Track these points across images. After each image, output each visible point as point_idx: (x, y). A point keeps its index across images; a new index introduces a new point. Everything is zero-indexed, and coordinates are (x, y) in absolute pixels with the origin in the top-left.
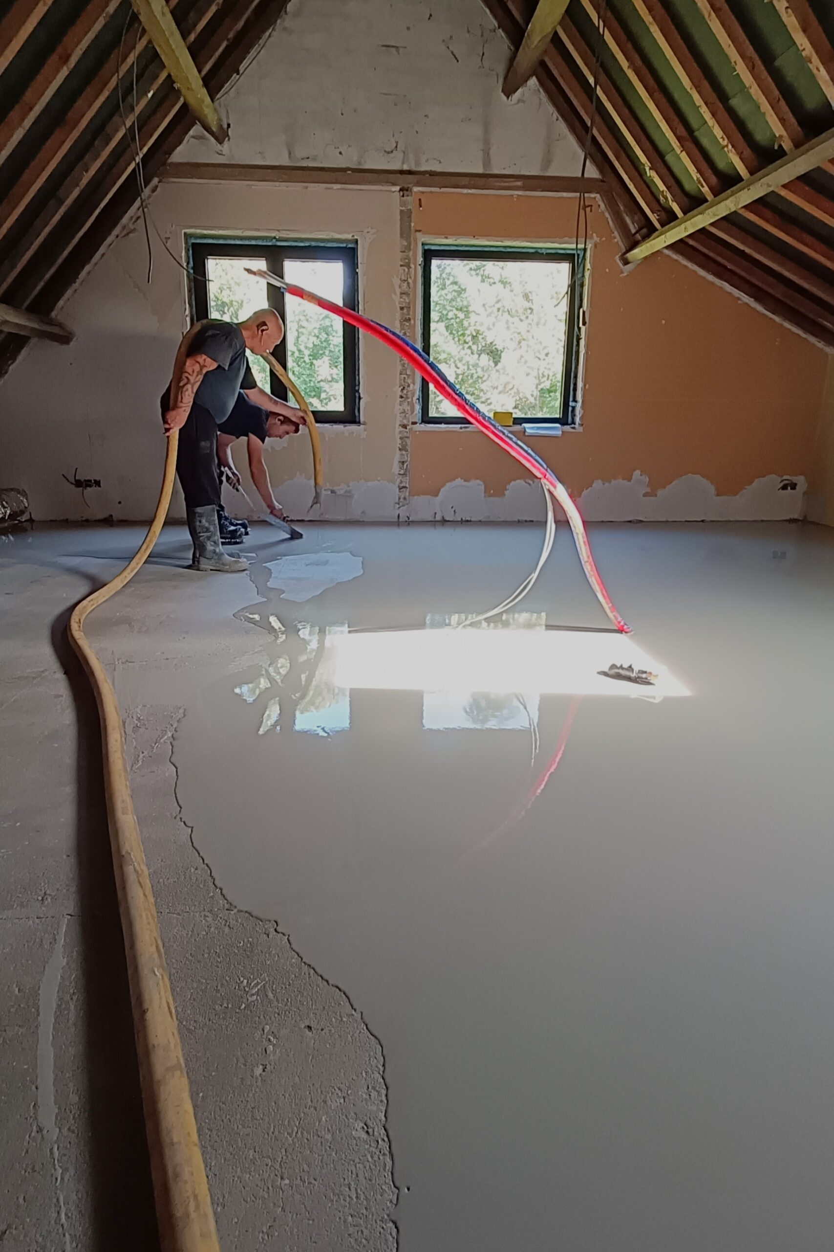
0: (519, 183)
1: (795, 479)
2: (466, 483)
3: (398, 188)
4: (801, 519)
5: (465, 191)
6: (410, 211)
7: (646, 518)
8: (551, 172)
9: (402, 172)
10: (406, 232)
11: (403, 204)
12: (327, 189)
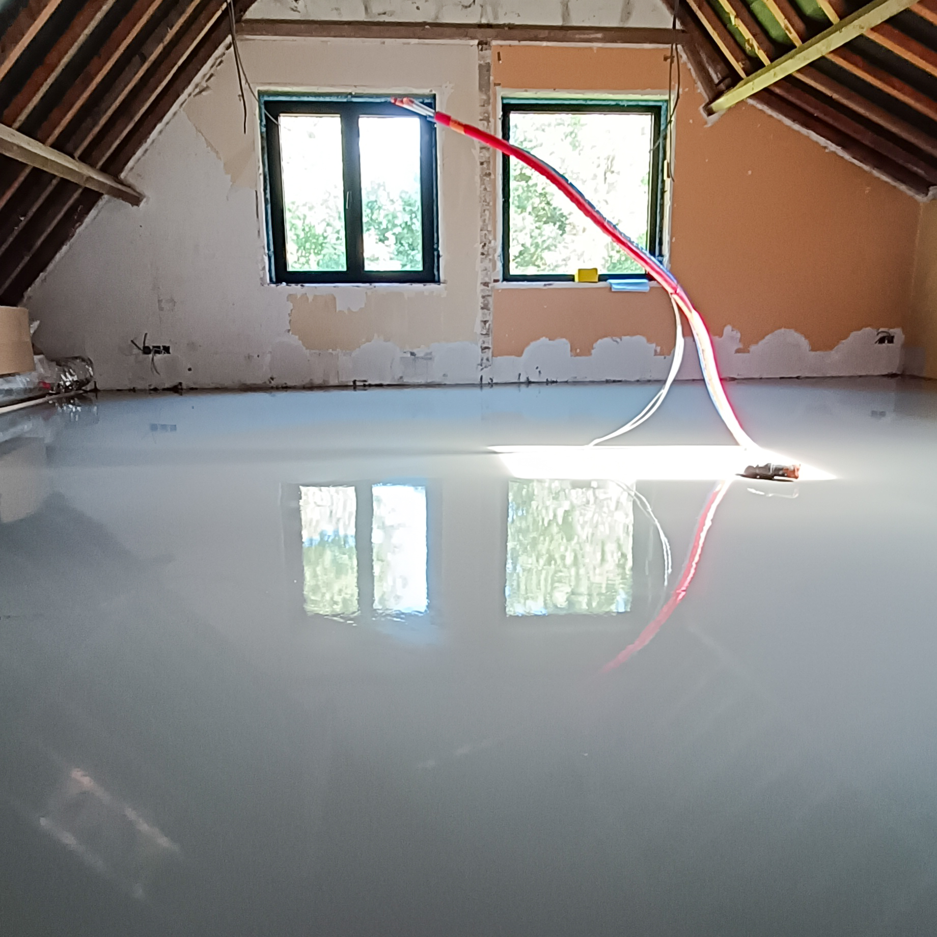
0: (599, 35)
1: (892, 331)
2: (551, 342)
3: (476, 42)
4: (899, 373)
5: (545, 44)
6: (488, 64)
7: (738, 375)
8: (632, 23)
9: (480, 26)
10: (485, 86)
11: (482, 58)
12: (404, 44)
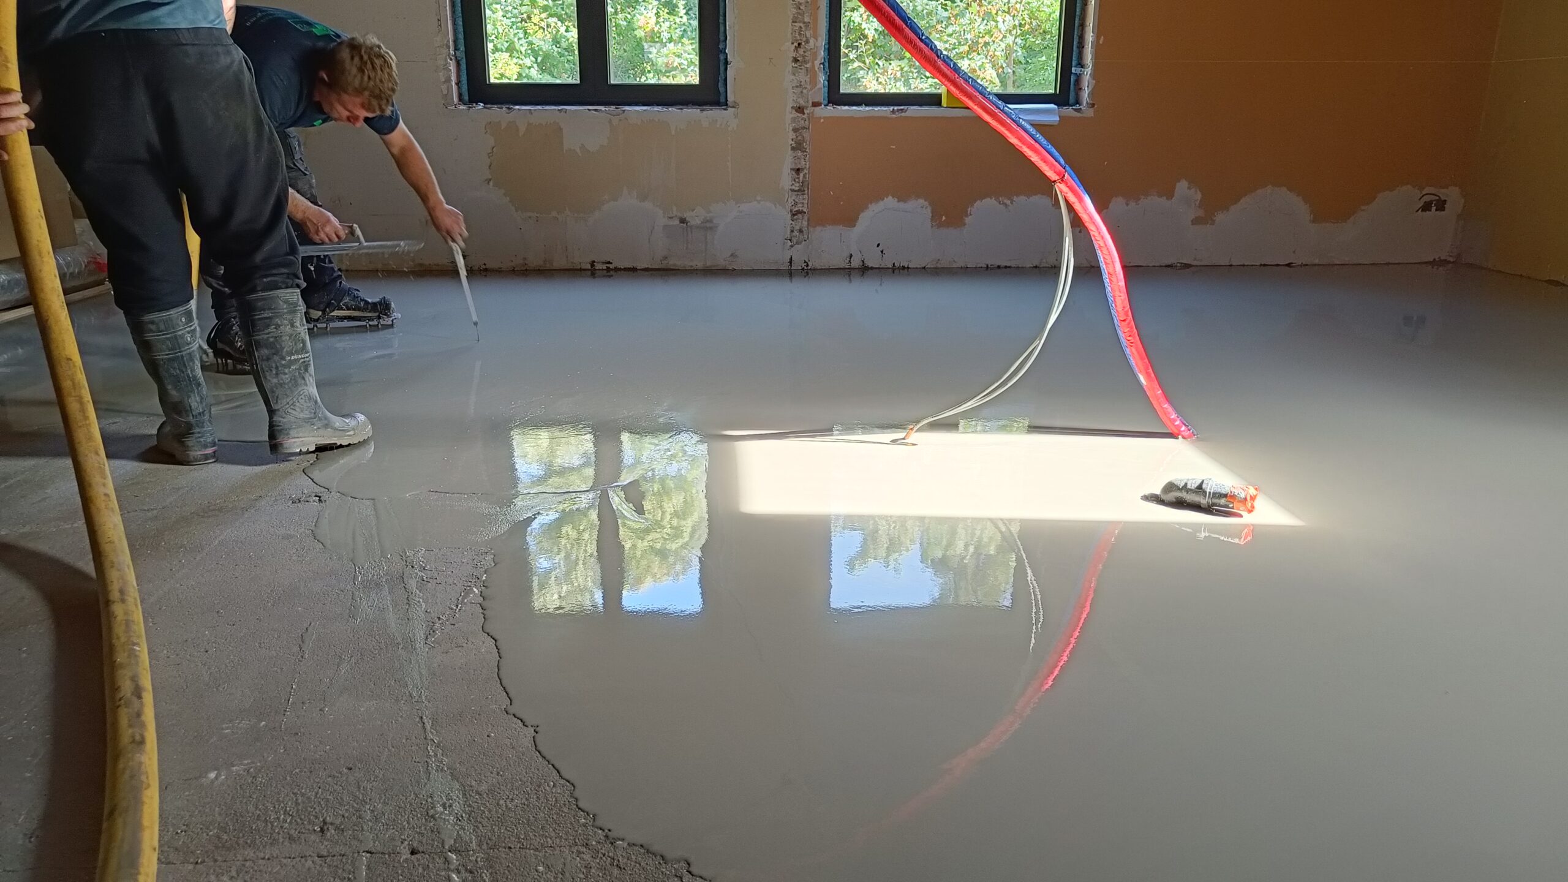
1: (1443, 193)
2: (902, 205)
4: (1451, 260)
7: (1195, 259)
